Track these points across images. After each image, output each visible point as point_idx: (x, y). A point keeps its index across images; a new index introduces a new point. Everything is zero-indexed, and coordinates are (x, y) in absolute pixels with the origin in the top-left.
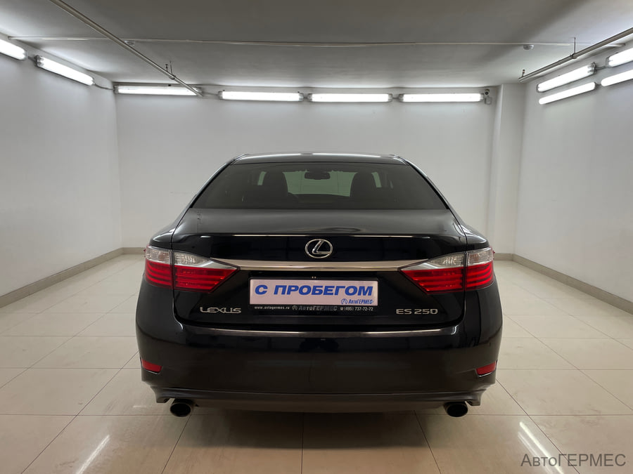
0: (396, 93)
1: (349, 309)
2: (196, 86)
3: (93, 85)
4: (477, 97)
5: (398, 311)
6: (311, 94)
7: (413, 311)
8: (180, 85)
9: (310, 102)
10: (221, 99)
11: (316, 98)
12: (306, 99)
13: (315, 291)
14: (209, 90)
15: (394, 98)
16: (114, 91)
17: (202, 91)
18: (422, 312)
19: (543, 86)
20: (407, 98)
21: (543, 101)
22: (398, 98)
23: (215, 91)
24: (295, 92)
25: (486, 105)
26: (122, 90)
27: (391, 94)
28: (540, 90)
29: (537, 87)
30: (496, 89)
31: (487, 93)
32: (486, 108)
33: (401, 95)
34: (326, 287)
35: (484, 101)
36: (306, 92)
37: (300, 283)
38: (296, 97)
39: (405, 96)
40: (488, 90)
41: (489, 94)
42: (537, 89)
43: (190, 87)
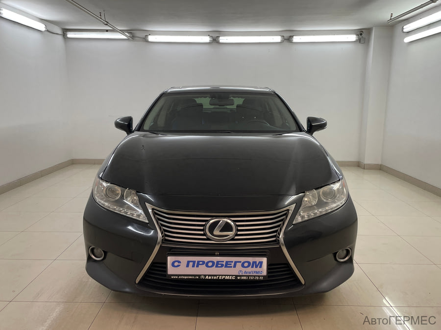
0: (287, 35)
2: (127, 31)
4: (353, 38)
6: (219, 37)
8: (114, 30)
9: (218, 42)
10: (147, 41)
11: (223, 39)
12: (215, 40)
14: (138, 34)
15: (285, 39)
16: (64, 36)
17: (132, 35)
19: (408, 28)
20: (296, 39)
21: (407, 40)
22: (289, 39)
23: (142, 35)
24: (206, 36)
25: (360, 44)
26: (70, 35)
27: (283, 36)
28: (404, 30)
29: (403, 29)
30: (369, 30)
31: (361, 34)
32: (360, 46)
33: (291, 37)
35: (359, 40)
36: (215, 35)
38: (207, 39)
39: (294, 37)
40: (362, 32)
41: (363, 35)
42: (402, 30)
43: (122, 32)
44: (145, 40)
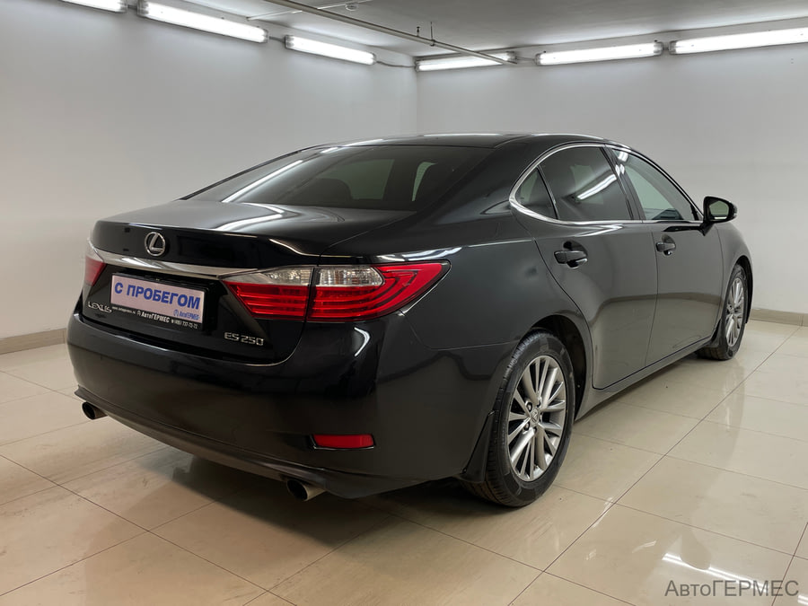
1: (178, 322)
3: (374, 64)
5: (226, 335)
7: (241, 338)
10: (538, 65)
13: (155, 296)
14: (525, 53)
16: (414, 69)
17: (516, 57)
18: (248, 340)
23: (531, 54)
34: (164, 293)
37: (145, 284)
44: (535, 62)
